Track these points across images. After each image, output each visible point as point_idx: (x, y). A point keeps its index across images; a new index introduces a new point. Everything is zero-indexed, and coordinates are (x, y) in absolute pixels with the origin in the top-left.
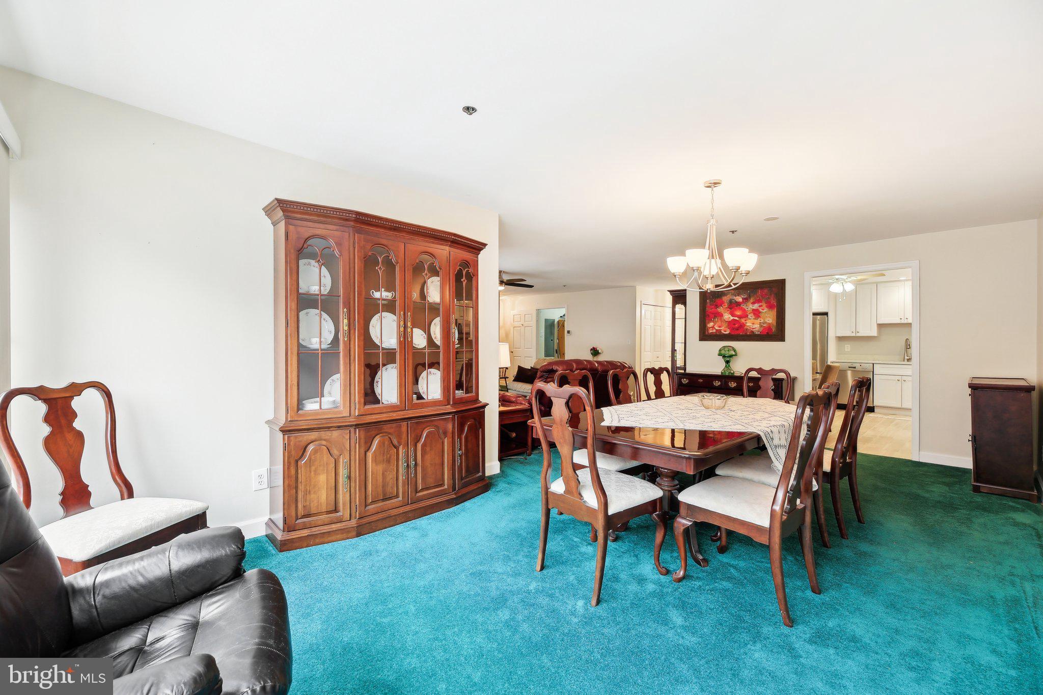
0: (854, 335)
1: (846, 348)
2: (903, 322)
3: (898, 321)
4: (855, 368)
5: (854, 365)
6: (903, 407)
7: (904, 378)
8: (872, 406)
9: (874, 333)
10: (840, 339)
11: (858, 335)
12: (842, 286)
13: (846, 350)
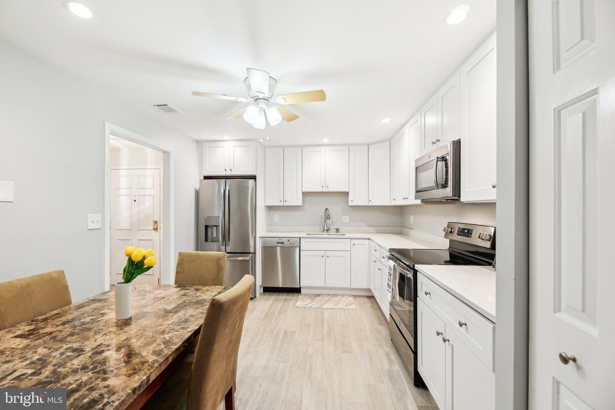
0: (281, 204)
1: (275, 218)
2: (325, 190)
3: (320, 189)
4: (283, 243)
5: (283, 240)
6: (327, 285)
7: (328, 253)
8: (299, 287)
9: (299, 202)
10: (270, 208)
11: (286, 204)
12: (264, 117)
13: (275, 221)
